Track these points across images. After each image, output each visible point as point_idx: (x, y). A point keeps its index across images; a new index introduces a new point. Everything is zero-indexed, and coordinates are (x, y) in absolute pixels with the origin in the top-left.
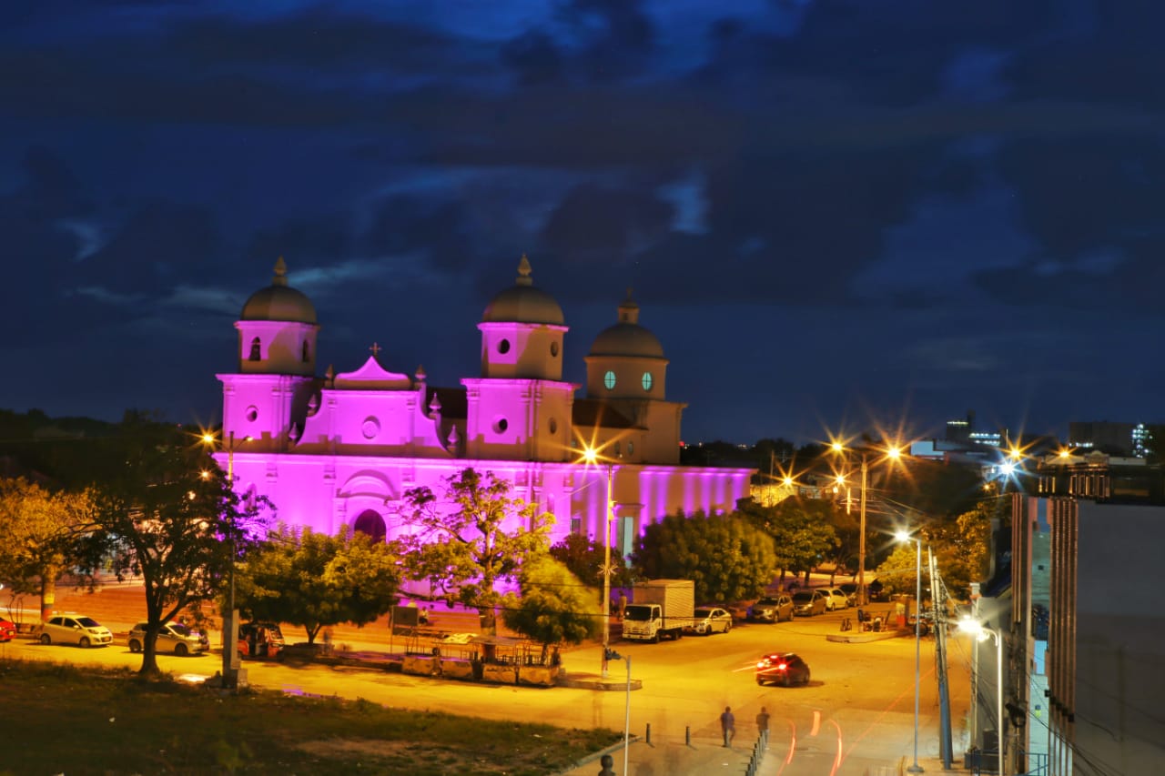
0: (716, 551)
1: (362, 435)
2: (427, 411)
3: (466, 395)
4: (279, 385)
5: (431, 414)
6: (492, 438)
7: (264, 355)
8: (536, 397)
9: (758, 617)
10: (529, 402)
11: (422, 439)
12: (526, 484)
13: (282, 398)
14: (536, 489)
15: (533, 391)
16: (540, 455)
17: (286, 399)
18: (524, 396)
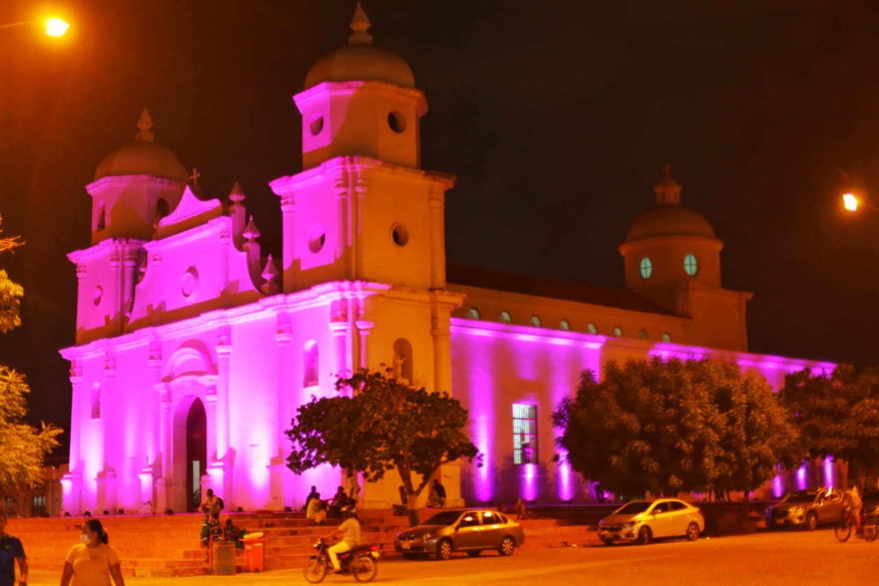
0: (668, 405)
1: (181, 294)
2: (240, 243)
3: (280, 204)
4: (117, 253)
5: (245, 245)
6: (309, 261)
7: (108, 222)
8: (356, 184)
9: (781, 521)
10: (345, 194)
11: (236, 283)
12: (344, 318)
13: (119, 269)
14: (360, 325)
15: (350, 177)
16: (367, 274)
17: (127, 269)
18: (338, 186)
